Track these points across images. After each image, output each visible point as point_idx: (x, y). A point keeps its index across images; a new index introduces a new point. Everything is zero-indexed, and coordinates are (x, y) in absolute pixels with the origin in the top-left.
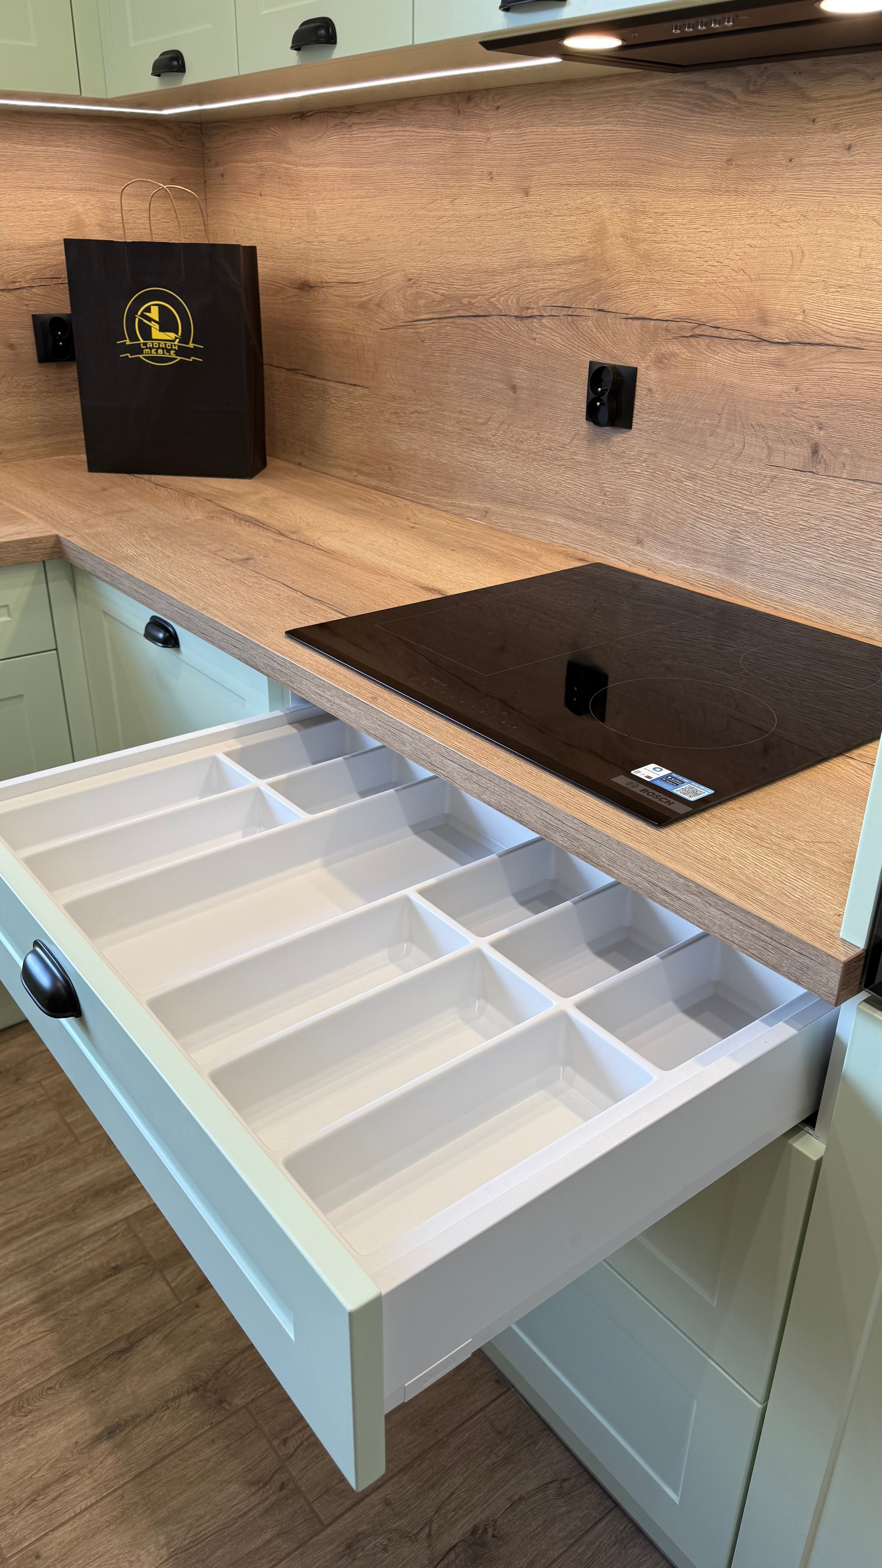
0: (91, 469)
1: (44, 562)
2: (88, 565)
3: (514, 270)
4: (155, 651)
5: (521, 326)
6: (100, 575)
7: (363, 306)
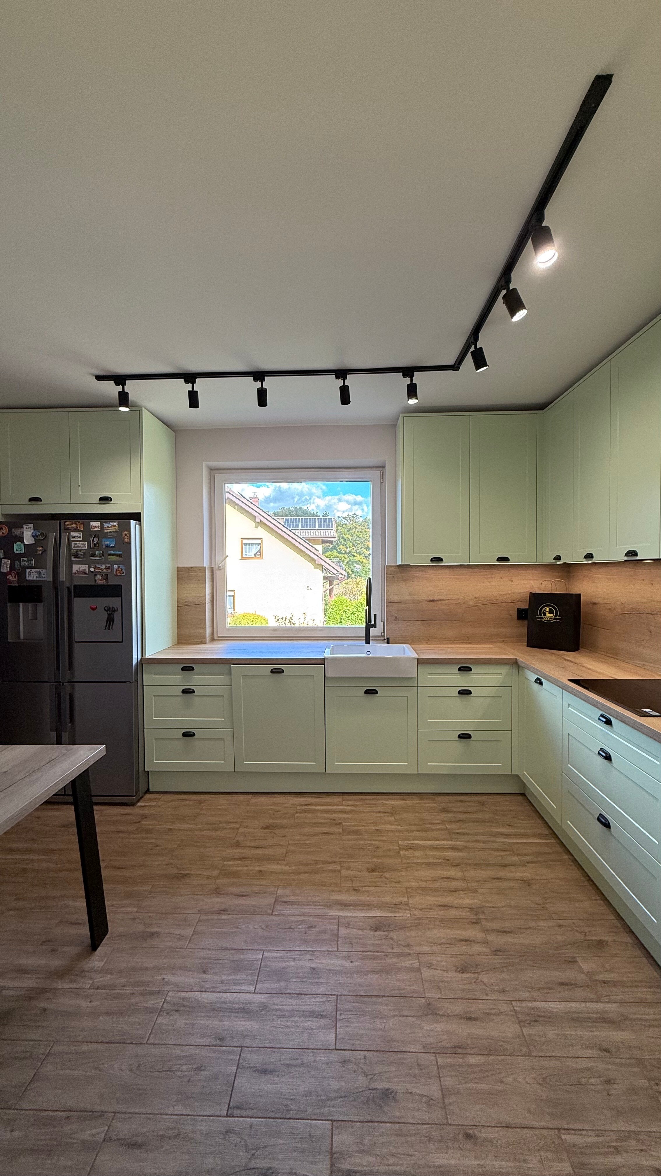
0: (528, 646)
1: (512, 664)
2: (523, 665)
3: (649, 602)
4: (536, 686)
5: (651, 616)
6: (526, 668)
7: (609, 609)
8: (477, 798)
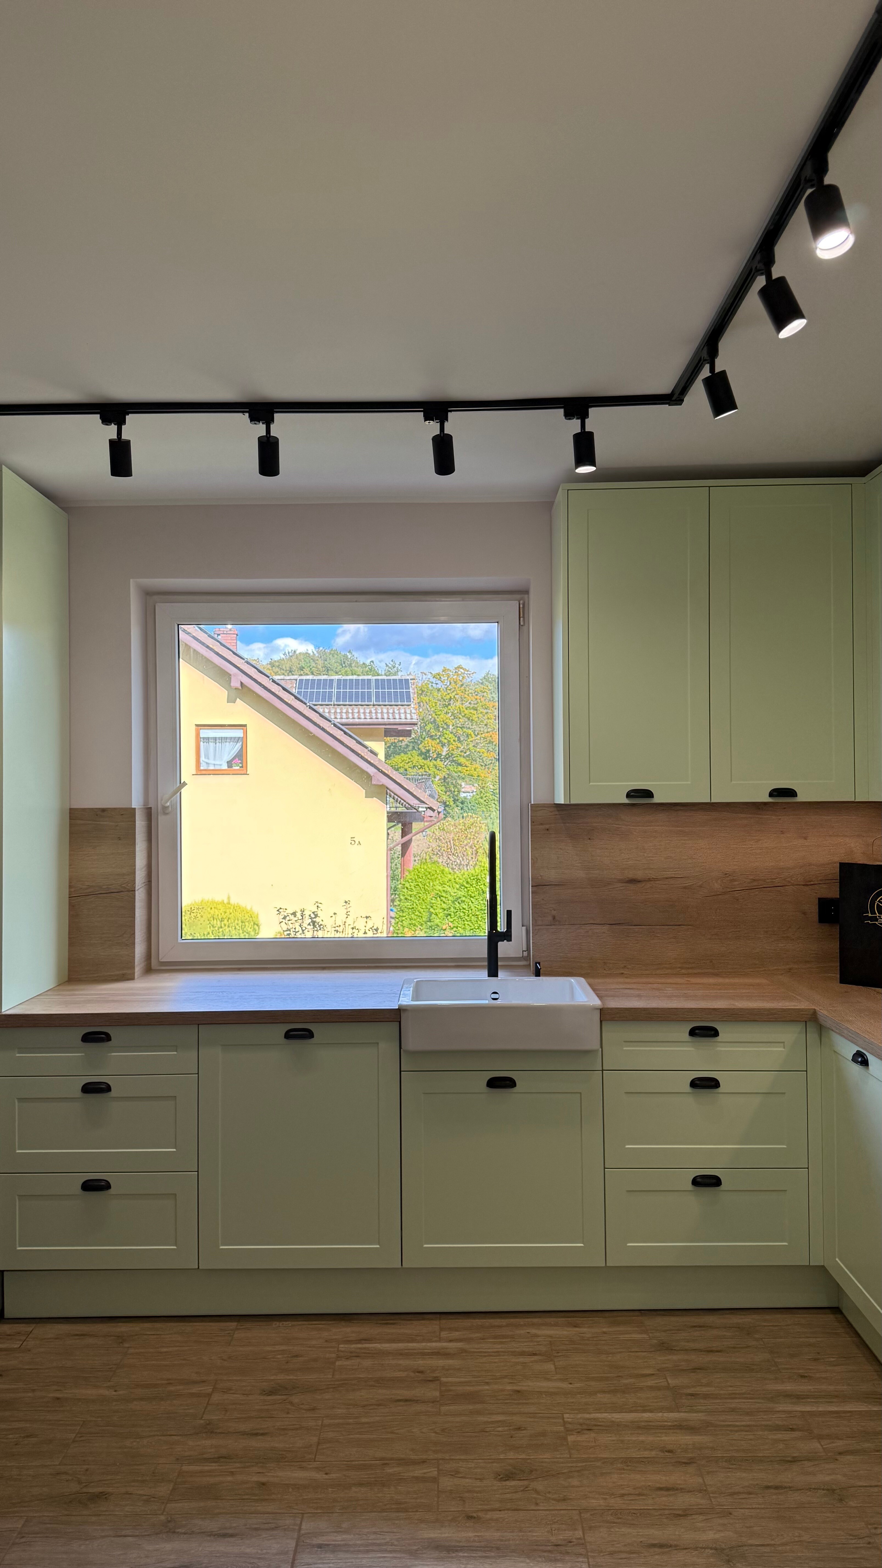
0: (841, 982)
1: (806, 1022)
2: (828, 1024)
4: (856, 1068)
6: (834, 1029)
8: (736, 1319)
